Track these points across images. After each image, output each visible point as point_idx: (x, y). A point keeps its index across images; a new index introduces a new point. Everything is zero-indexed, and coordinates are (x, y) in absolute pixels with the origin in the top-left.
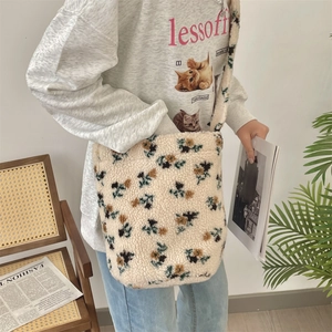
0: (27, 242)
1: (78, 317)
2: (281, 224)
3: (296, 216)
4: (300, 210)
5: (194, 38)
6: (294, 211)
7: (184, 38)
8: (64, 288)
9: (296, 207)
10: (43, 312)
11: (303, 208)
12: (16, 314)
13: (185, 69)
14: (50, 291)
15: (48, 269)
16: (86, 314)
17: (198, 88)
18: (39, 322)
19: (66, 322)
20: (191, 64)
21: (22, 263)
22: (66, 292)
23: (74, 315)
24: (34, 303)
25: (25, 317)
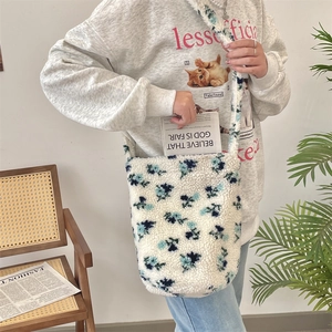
0: (30, 244)
1: (76, 308)
2: (267, 238)
3: (281, 231)
4: (285, 226)
5: (200, 42)
6: (279, 227)
7: (189, 42)
8: (63, 287)
9: (282, 223)
10: (43, 304)
11: (288, 224)
12: (18, 305)
13: (193, 68)
14: (50, 288)
15: (47, 272)
16: (83, 306)
17: (210, 85)
20: (199, 63)
22: (65, 289)
23: (73, 306)
24: (34, 297)
25: (26, 307)
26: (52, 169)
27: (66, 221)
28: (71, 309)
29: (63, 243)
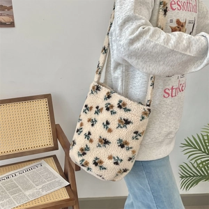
0: (34, 149)
1: (67, 197)
2: (196, 148)
3: (205, 143)
4: (208, 140)
5: (179, 8)
6: (204, 140)
7: (174, 6)
8: (57, 180)
9: (206, 138)
10: (44, 193)
12: (27, 193)
14: (48, 181)
15: (45, 168)
18: (42, 199)
19: (60, 199)
20: (178, 22)
21: (28, 163)
22: (58, 182)
23: (65, 196)
24: (38, 187)
25: (33, 195)
26: (48, 97)
27: (57, 133)
28: (64, 198)
29: (56, 148)
